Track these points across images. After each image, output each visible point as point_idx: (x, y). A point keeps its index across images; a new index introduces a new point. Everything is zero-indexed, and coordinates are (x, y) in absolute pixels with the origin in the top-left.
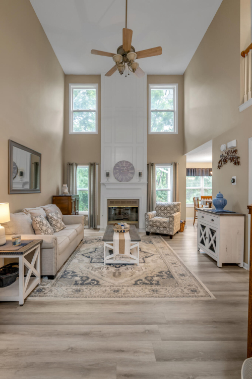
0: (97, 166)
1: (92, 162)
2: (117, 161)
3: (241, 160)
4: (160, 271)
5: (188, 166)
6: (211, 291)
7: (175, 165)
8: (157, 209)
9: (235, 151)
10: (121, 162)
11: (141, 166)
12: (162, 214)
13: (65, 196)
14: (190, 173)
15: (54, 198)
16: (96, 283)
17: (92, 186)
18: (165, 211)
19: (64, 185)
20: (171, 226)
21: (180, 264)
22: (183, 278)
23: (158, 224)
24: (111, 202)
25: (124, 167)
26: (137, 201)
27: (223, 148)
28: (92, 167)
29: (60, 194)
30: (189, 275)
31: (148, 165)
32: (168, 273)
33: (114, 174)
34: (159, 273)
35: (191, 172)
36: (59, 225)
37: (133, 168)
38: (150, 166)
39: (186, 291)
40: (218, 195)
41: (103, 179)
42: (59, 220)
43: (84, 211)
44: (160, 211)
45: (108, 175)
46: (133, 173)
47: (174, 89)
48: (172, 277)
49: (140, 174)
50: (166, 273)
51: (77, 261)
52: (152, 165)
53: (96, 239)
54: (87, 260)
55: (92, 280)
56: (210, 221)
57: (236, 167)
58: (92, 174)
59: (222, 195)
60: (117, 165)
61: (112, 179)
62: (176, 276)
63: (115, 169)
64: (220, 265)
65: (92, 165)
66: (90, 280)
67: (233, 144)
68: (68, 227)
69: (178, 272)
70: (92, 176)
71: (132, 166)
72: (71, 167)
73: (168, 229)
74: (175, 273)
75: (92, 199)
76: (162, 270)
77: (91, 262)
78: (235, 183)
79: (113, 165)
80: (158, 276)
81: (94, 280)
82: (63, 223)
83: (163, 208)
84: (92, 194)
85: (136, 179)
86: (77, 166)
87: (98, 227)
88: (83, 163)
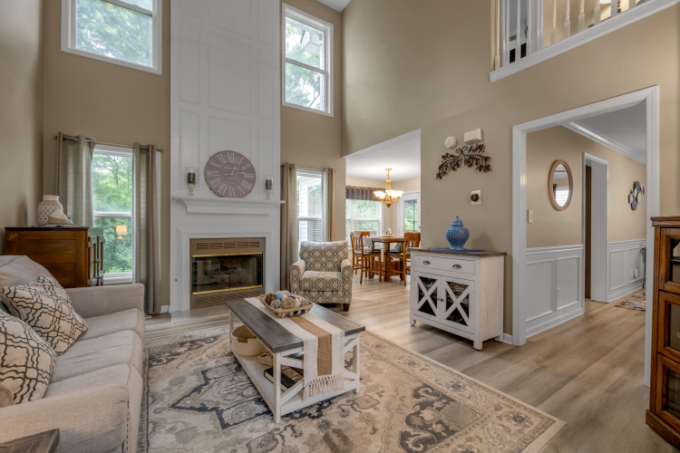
0: (158, 156)
1: (144, 144)
2: (212, 154)
3: (492, 163)
4: (412, 392)
7: (330, 172)
8: (306, 255)
9: (481, 148)
10: (224, 153)
11: (268, 167)
12: (318, 265)
13: (59, 228)
15: (13, 236)
17: (143, 205)
18: (323, 259)
19: (47, 198)
20: (347, 286)
21: (422, 361)
22: (466, 393)
23: (321, 285)
24: (197, 244)
25: (232, 165)
26: (259, 242)
27: (450, 141)
28: (144, 157)
29: (31, 223)
31: (282, 167)
32: (430, 390)
33: (207, 180)
34: (415, 396)
36: (65, 326)
37: (252, 170)
38: (287, 171)
40: (456, 222)
41: (178, 189)
42: (65, 308)
43: (121, 272)
44: (311, 260)
45: (191, 179)
46: (253, 181)
47: (325, 32)
48: (447, 397)
49: (268, 185)
50: (428, 393)
52: (291, 168)
53: (182, 344)
57: (482, 174)
58: (143, 174)
59: (461, 222)
60: (214, 158)
61: (201, 190)
62: (449, 392)
63: (209, 167)
64: (478, 345)
65: (145, 153)
67: (474, 135)
69: (443, 383)
70: (143, 179)
71: (248, 166)
72: (71, 149)
73: (340, 293)
74: (441, 387)
75: (143, 238)
76: (413, 387)
78: (479, 202)
79: (205, 159)
80: (423, 406)
83: (317, 254)
84: (143, 227)
85: (257, 194)
86: (91, 146)
87: (164, 309)
88: (114, 143)
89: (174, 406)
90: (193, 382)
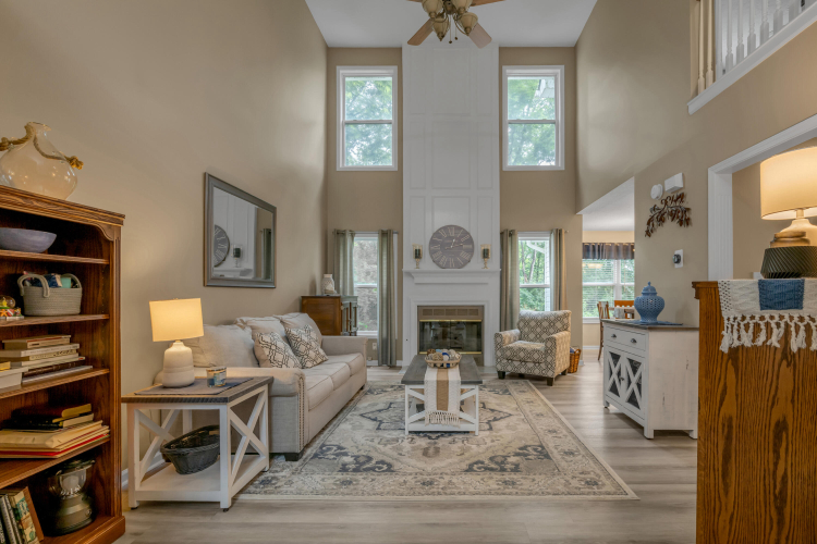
0: (395, 237)
1: (385, 229)
2: (436, 228)
3: (692, 215)
4: (522, 446)
5: (587, 239)
6: (628, 483)
7: (559, 234)
8: (522, 324)
9: (681, 197)
10: (445, 228)
11: (486, 236)
12: (532, 336)
13: (328, 297)
14: (591, 253)
15: (305, 301)
16: (385, 467)
17: (385, 278)
18: (539, 330)
19: (327, 276)
20: (549, 359)
21: (565, 432)
22: (568, 458)
23: (522, 354)
24: (424, 311)
25: (452, 238)
26: (478, 310)
27: (656, 191)
28: (385, 239)
29: (318, 293)
30: (583, 452)
31: (502, 234)
32: (540, 449)
33: (432, 253)
34: (521, 449)
35: (594, 250)
36: (312, 354)
37: (470, 241)
38: (507, 236)
39: (575, 483)
40: (646, 289)
41: (409, 264)
42: (313, 344)
43: (368, 330)
44: (526, 330)
45: (418, 254)
46: (471, 252)
47: (556, 76)
48: (547, 456)
49: (486, 254)
50: (535, 450)
51: (350, 426)
52: (511, 234)
53: (392, 387)
54: (370, 425)
55: (377, 463)
56: (629, 343)
57: (683, 229)
58: (385, 253)
59: (653, 289)
60: (437, 234)
61: (427, 263)
62: (556, 455)
63: (432, 242)
64: (649, 433)
65: (385, 236)
66: (374, 462)
67: (676, 181)
68: (332, 359)
69: (560, 448)
70: (385, 257)
71: (467, 237)
72: (341, 239)
73: (543, 365)
74: (554, 450)
75: (385, 305)
76: (528, 444)
77: (378, 429)
78: (681, 264)
79: (429, 236)
80: (517, 454)
81: (383, 462)
82: (321, 351)
83: (533, 324)
84: (385, 296)
85: (476, 263)
86: (353, 235)
87: (398, 363)
88: (366, 231)
89: (362, 415)
90: (381, 406)
